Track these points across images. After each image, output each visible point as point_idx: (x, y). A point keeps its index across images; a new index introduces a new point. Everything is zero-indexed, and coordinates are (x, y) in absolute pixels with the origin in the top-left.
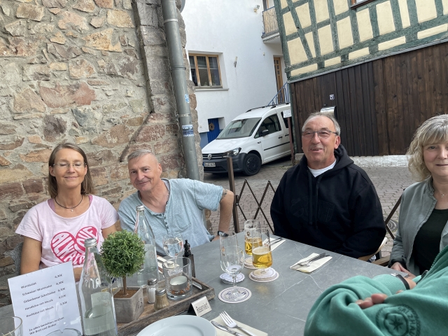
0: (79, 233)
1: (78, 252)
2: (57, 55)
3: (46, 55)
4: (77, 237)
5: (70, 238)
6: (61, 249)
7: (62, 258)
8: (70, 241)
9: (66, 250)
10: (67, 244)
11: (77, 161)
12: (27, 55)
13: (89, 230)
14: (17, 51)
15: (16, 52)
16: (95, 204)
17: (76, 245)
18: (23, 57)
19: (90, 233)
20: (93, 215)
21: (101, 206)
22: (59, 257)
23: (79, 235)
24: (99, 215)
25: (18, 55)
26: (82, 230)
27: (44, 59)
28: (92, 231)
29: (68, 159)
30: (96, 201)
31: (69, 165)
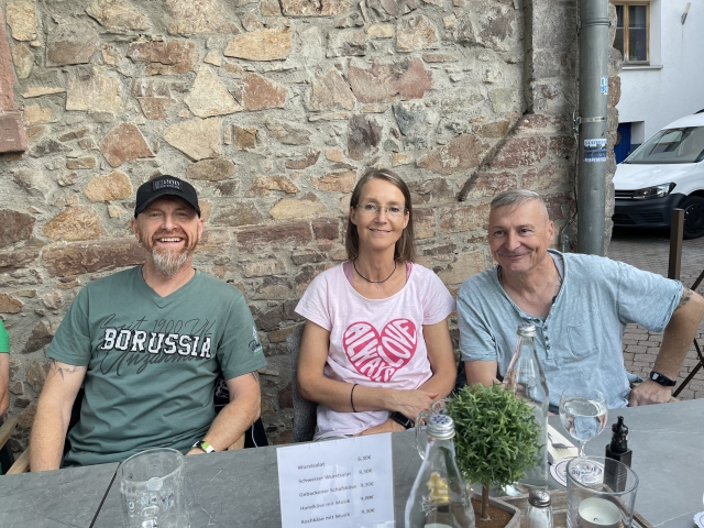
0: (386, 327)
1: (383, 360)
2: (380, 10)
3: (364, 11)
4: (384, 334)
5: (372, 335)
6: (357, 350)
7: (357, 364)
8: (372, 339)
9: (365, 352)
10: (367, 343)
11: (393, 203)
12: (335, 13)
13: (403, 326)
14: (322, 6)
15: (321, 8)
16: (415, 279)
17: (380, 348)
18: (329, 17)
19: (405, 331)
20: (411, 299)
21: (425, 285)
22: (353, 363)
23: (387, 331)
24: (421, 298)
25: (323, 13)
26: (391, 323)
27: (360, 18)
28: (407, 328)
29: (379, 199)
30: (418, 275)
31: (379, 211)
